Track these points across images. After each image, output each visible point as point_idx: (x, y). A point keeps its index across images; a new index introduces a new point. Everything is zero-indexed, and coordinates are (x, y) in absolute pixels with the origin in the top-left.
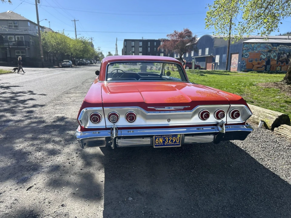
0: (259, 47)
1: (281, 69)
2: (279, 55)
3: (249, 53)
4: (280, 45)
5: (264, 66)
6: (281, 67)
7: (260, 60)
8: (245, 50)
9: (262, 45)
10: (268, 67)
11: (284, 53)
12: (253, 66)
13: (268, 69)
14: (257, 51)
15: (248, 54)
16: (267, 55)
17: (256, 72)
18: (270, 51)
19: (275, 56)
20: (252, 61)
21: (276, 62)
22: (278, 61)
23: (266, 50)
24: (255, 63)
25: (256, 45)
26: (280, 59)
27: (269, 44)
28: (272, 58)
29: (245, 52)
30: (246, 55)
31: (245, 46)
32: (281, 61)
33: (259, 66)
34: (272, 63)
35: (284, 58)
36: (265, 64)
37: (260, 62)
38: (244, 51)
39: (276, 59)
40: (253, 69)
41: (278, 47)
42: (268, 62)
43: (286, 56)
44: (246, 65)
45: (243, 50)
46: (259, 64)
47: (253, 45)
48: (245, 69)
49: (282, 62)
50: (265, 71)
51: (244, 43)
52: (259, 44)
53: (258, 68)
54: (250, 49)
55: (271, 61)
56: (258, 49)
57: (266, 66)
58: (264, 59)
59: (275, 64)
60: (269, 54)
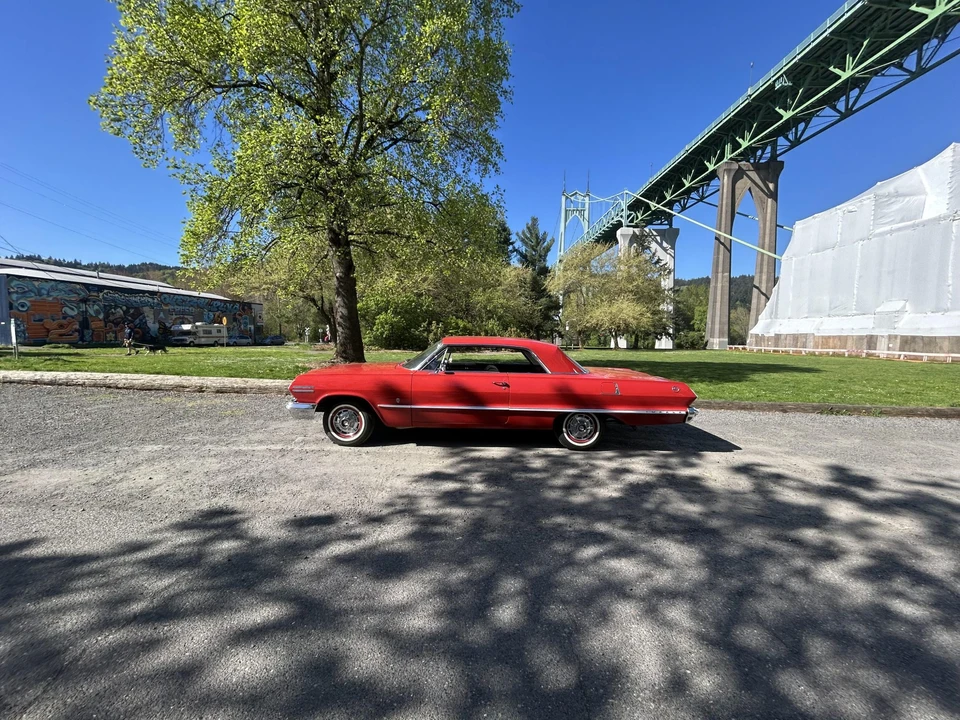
0: (54, 289)
1: (116, 337)
2: (107, 310)
3: (30, 301)
4: (106, 291)
5: (76, 330)
6: (115, 332)
7: (64, 318)
8: (17, 292)
9: (61, 286)
10: (86, 332)
11: (116, 307)
12: (48, 331)
13: (87, 337)
14: (51, 299)
15: (28, 304)
16: (78, 308)
17: (67, 345)
18: (85, 301)
19: (97, 312)
20: (41, 320)
21: (102, 324)
22: (106, 320)
23: (74, 297)
24: (49, 324)
25: (47, 286)
26: (111, 318)
27: (78, 286)
28: (92, 316)
29: (18, 299)
30: (23, 306)
31: (12, 284)
32: (113, 322)
33: (62, 331)
34: (93, 325)
35: (118, 315)
36: (77, 327)
37: (64, 322)
38: (14, 296)
39: (101, 316)
40: (48, 340)
41: (101, 294)
42: (85, 323)
43: (122, 312)
44: (27, 329)
45: (10, 293)
46: (61, 326)
47: (36, 283)
48: (25, 339)
49: (117, 324)
50: (80, 342)
51: (8, 275)
52: (53, 283)
53: (61, 335)
54: (31, 291)
55: (90, 320)
56: (54, 294)
57: (81, 332)
58: (73, 317)
59: (101, 327)
60: (83, 307)
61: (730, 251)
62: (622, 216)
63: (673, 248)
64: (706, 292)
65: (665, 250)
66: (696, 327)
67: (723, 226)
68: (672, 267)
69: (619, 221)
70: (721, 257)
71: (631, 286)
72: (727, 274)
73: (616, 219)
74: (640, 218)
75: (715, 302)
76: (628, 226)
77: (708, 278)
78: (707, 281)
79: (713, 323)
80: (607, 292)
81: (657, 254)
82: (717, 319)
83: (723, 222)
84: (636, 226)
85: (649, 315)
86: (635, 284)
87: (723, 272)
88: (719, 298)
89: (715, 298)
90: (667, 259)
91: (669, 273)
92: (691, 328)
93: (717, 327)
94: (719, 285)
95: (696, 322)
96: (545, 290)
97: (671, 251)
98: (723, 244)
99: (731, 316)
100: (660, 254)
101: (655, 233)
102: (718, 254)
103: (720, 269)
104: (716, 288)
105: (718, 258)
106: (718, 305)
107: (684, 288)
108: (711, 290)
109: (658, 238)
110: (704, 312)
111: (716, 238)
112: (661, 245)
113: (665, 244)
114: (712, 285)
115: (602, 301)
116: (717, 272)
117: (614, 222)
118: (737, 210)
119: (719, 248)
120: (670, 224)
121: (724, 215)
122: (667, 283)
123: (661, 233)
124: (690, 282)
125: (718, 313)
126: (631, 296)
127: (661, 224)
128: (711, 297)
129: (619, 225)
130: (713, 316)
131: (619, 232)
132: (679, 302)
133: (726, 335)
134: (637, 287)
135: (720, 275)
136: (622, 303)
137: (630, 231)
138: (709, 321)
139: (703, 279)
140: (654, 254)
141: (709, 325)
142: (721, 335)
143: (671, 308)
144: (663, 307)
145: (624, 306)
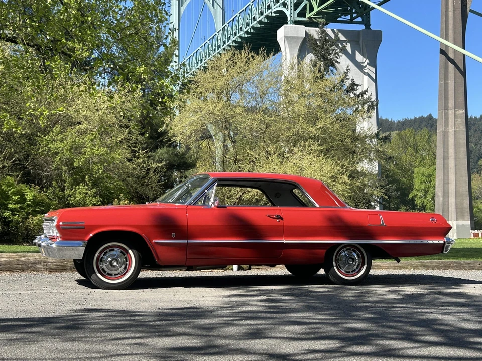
61: (464, 74)
62: (284, 4)
63: (373, 63)
64: (430, 141)
65: (360, 66)
66: (418, 202)
67: (451, 32)
68: (373, 98)
69: (281, 12)
70: (451, 83)
71: (314, 130)
72: (462, 112)
73: (274, 8)
74: (316, 9)
75: (446, 158)
76: (296, 22)
77: (430, 117)
78: (429, 123)
79: (446, 194)
80: (275, 140)
81: (350, 75)
82: (452, 187)
83: (451, 26)
84: (310, 23)
85: (345, 178)
86: (320, 125)
87: (456, 108)
88: (451, 151)
89: (446, 151)
90: (365, 84)
91: (371, 108)
92: (411, 204)
93: (452, 200)
94: (451, 130)
95: (417, 193)
96: (165, 133)
97: (369, 69)
98: (453, 62)
99: (473, 183)
100: (355, 74)
101: (342, 37)
102: (446, 77)
103: (451, 104)
104: (446, 134)
105: (446, 85)
106: (452, 163)
107: (394, 134)
108: (439, 138)
109: (349, 48)
110: (430, 176)
111: (443, 52)
112: (352, 58)
113: (359, 57)
114: (440, 129)
115: (268, 154)
116: (446, 108)
117: (271, 12)
118: (469, 7)
119: (447, 68)
120: (367, 23)
121: (451, 14)
122: (366, 126)
123: (353, 37)
124: (403, 125)
125: (452, 177)
126: (315, 147)
127: (351, 21)
128: (439, 152)
129: (281, 19)
130: (446, 183)
131: (281, 33)
132: (389, 159)
133: (468, 216)
134: (324, 130)
135: (451, 113)
136: (301, 158)
137: (301, 30)
138: (439, 191)
139: (422, 119)
140: (346, 74)
141: (439, 199)
142: (459, 216)
143: (374, 168)
144: (364, 166)
145: (305, 163)
